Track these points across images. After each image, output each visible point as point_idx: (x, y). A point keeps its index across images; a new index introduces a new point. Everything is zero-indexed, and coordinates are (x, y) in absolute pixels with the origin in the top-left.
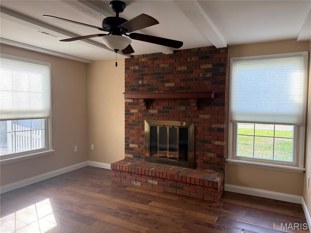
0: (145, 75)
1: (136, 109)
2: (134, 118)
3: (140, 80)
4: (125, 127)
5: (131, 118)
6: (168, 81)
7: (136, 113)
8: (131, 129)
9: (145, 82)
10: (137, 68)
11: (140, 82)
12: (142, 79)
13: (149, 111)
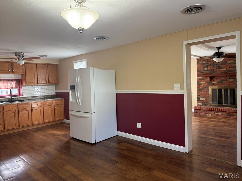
0: (209, 65)
1: (203, 81)
2: (202, 86)
3: (206, 68)
4: (197, 91)
5: (201, 86)
6: (222, 68)
7: (203, 84)
8: (201, 91)
9: (209, 69)
10: (204, 62)
11: (206, 69)
12: (207, 67)
13: (211, 82)
